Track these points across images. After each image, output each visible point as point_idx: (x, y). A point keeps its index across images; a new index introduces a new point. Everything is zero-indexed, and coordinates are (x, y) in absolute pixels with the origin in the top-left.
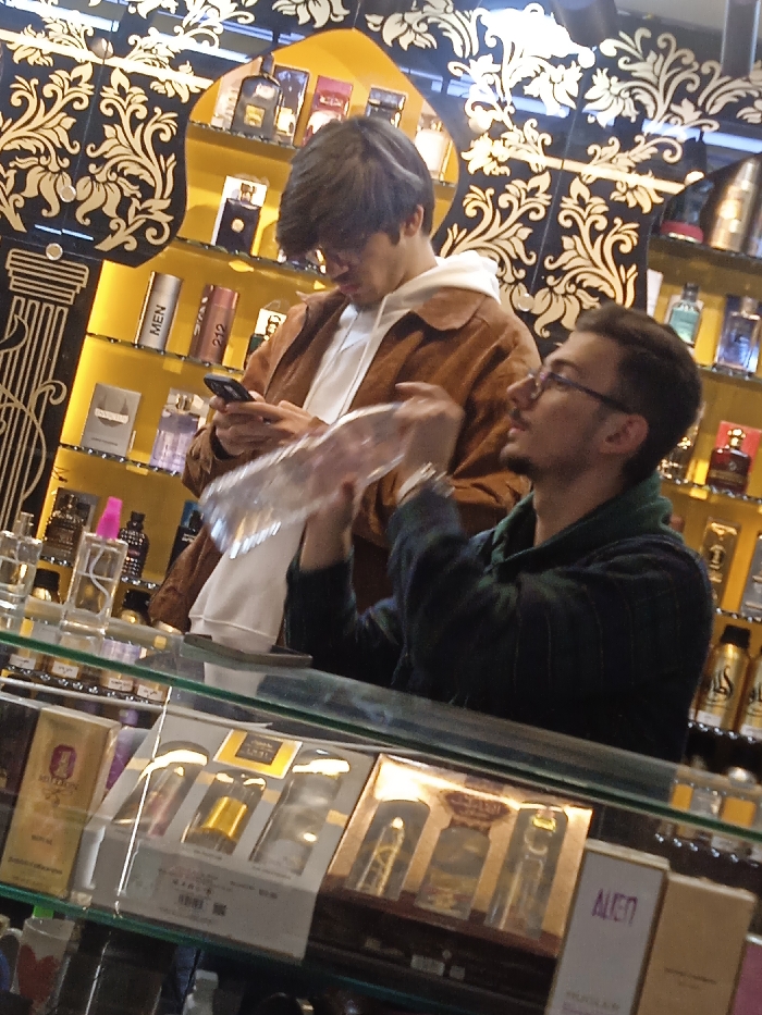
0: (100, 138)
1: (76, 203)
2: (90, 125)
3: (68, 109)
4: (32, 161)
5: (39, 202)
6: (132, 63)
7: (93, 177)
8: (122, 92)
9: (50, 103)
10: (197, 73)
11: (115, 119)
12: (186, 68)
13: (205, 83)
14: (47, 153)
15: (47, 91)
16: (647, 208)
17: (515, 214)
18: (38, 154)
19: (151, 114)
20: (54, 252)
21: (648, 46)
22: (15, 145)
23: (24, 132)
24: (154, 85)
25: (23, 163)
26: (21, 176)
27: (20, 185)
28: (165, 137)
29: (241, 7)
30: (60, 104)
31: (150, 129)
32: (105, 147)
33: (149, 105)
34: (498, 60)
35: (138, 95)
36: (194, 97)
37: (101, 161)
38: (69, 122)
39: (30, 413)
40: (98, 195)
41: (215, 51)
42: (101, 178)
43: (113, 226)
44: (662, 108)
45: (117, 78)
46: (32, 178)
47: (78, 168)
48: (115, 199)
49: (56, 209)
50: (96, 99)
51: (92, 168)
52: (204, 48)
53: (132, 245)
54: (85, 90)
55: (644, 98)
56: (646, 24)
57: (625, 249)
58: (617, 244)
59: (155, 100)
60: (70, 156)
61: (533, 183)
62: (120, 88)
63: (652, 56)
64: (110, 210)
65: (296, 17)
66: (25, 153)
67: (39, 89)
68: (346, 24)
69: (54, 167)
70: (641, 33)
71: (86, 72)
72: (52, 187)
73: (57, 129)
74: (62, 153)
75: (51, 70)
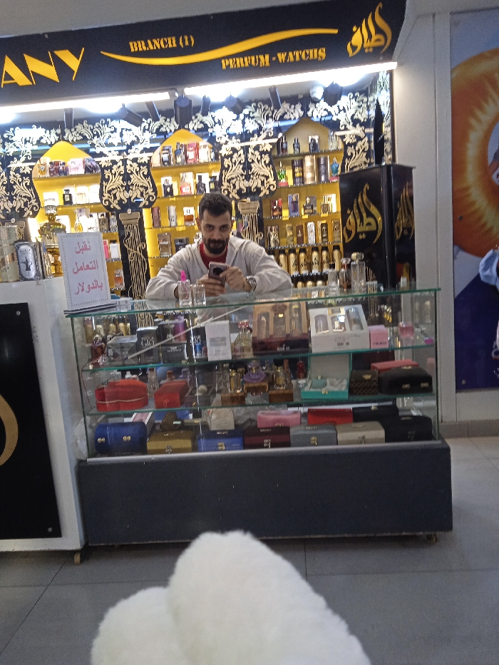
0: (130, 179)
1: (130, 198)
2: (126, 177)
4: (116, 191)
5: (121, 200)
6: (131, 157)
7: (132, 189)
9: (115, 174)
10: (147, 153)
11: (132, 173)
12: (145, 152)
15: (113, 172)
16: (269, 150)
17: (237, 163)
18: (117, 189)
19: (140, 169)
20: (129, 211)
21: (256, 108)
22: (110, 188)
23: (111, 184)
24: (138, 161)
25: (114, 192)
26: (115, 195)
27: (115, 198)
28: (146, 173)
29: (152, 133)
30: (117, 174)
31: (141, 172)
32: (132, 181)
33: (139, 166)
34: (220, 125)
35: (135, 165)
37: (132, 185)
38: (121, 177)
39: (138, 252)
40: (135, 193)
41: (151, 146)
42: (134, 189)
43: (141, 200)
44: (265, 122)
45: (129, 162)
46: (118, 195)
47: (128, 188)
48: (139, 193)
49: (126, 201)
50: (125, 169)
51: (131, 187)
52: (147, 146)
53: (147, 203)
55: (259, 122)
56: (254, 102)
57: (267, 162)
58: (265, 162)
60: (125, 186)
61: (239, 153)
62: (131, 164)
63: (258, 110)
65: (167, 131)
66: (113, 189)
67: (111, 172)
68: (179, 128)
69: (122, 190)
70: (253, 104)
71: (120, 163)
72: (123, 195)
73: (119, 181)
74: (122, 186)
75: (112, 166)
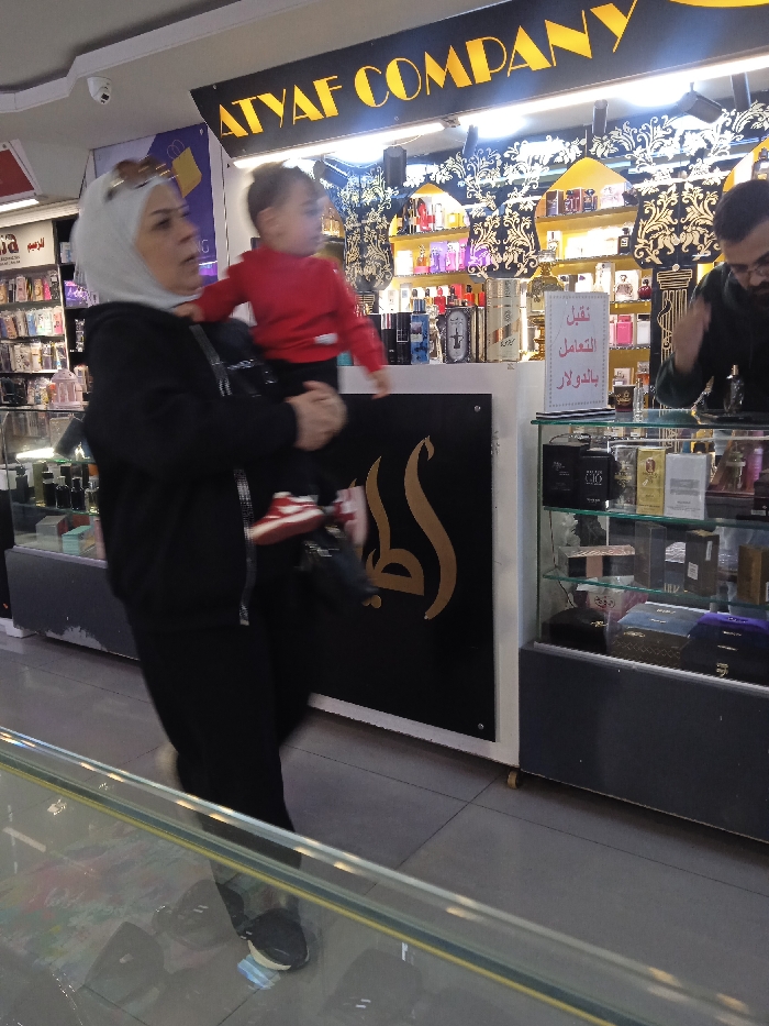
0: (685, 214)
1: (681, 244)
2: (679, 210)
3: (669, 207)
4: (657, 235)
5: (665, 249)
6: (694, 177)
7: (686, 231)
8: (691, 191)
9: (661, 207)
10: (722, 170)
11: (691, 203)
12: (718, 169)
13: (727, 173)
14: (664, 228)
15: (659, 203)
18: (661, 230)
19: (705, 197)
20: (676, 267)
22: (650, 230)
23: (653, 222)
24: (704, 183)
25: (654, 236)
26: (655, 241)
27: (656, 245)
29: (736, 134)
30: (665, 206)
32: (688, 217)
33: (704, 192)
35: (698, 189)
36: (723, 181)
37: (688, 223)
38: (671, 212)
40: (689, 238)
41: (729, 157)
42: (689, 230)
43: (699, 248)
45: (688, 186)
46: (660, 241)
47: (679, 230)
48: (697, 236)
49: (673, 250)
50: (680, 198)
51: (684, 228)
52: (723, 158)
53: (709, 254)
54: (674, 197)
59: (706, 189)
60: (674, 226)
62: (690, 190)
64: (696, 242)
65: (763, 128)
66: (655, 232)
67: (655, 203)
69: (668, 233)
71: (674, 188)
72: (669, 242)
73: (667, 217)
74: (670, 226)
75: (659, 193)
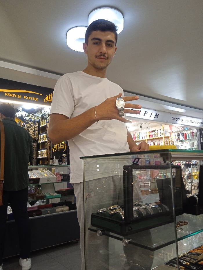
17: (32, 129)
34: (27, 117)
